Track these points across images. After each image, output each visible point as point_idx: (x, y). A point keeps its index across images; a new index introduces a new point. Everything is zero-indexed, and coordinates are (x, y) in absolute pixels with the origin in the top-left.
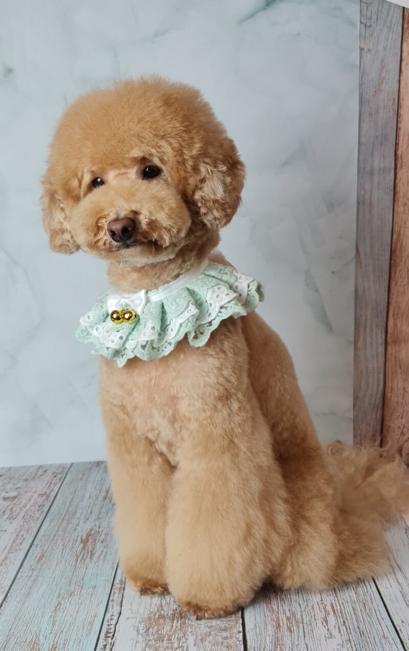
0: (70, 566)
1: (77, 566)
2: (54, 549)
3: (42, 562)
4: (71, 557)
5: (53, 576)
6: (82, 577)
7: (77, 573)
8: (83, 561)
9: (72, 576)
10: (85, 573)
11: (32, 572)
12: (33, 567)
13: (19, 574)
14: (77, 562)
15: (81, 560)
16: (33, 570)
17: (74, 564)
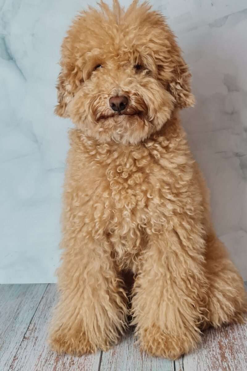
0: (138, 359)
1: (144, 360)
2: (122, 346)
3: (116, 356)
4: (136, 352)
5: (128, 368)
6: (150, 369)
7: (145, 366)
8: (146, 355)
9: (142, 367)
10: (151, 365)
11: (111, 365)
12: (110, 361)
13: (101, 366)
14: (142, 357)
15: (145, 355)
16: (111, 362)
17: (140, 358)
